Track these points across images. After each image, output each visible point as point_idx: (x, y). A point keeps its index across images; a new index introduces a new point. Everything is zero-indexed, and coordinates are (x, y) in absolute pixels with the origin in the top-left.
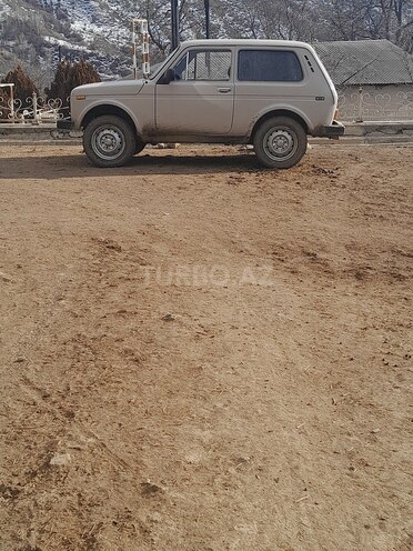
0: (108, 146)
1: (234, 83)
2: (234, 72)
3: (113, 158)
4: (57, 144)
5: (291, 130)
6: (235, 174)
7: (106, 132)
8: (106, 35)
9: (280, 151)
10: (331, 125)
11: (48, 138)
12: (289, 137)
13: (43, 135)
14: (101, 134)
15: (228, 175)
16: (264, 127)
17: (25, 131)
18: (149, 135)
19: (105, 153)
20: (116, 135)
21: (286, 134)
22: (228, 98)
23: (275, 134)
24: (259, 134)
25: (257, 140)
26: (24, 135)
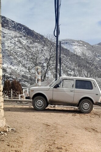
0: (39, 105)
1: (74, 89)
2: (74, 86)
3: (41, 108)
4: (19, 105)
5: (89, 103)
6: (74, 114)
7: (39, 101)
8: (16, 70)
9: (86, 108)
10: (100, 102)
11: (16, 103)
12: (88, 105)
13: (14, 102)
14: (38, 101)
15: (72, 114)
16: (82, 102)
17: (9, 101)
18: (51, 102)
19: (38, 107)
20: (42, 102)
21: (87, 104)
22: (73, 93)
23: (85, 104)
24: (80, 103)
25: (80, 105)
26: (8, 102)
